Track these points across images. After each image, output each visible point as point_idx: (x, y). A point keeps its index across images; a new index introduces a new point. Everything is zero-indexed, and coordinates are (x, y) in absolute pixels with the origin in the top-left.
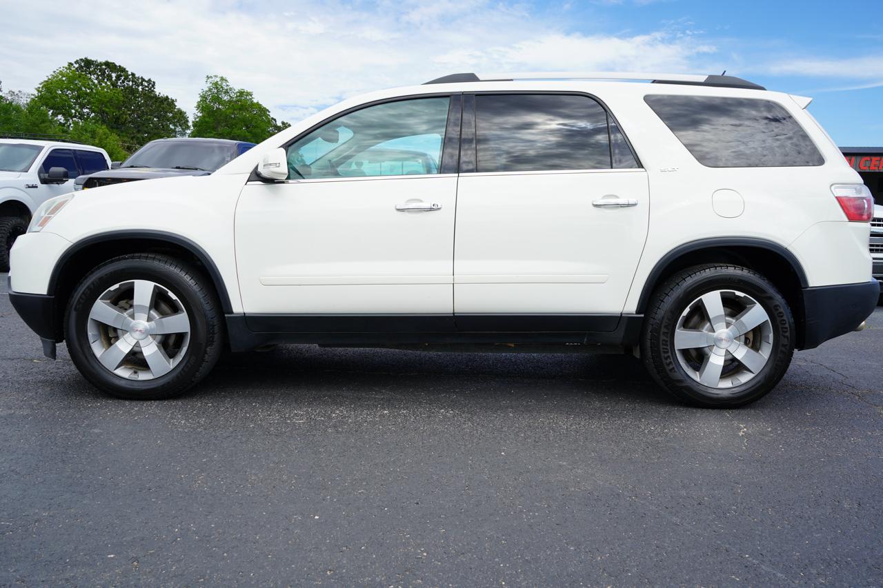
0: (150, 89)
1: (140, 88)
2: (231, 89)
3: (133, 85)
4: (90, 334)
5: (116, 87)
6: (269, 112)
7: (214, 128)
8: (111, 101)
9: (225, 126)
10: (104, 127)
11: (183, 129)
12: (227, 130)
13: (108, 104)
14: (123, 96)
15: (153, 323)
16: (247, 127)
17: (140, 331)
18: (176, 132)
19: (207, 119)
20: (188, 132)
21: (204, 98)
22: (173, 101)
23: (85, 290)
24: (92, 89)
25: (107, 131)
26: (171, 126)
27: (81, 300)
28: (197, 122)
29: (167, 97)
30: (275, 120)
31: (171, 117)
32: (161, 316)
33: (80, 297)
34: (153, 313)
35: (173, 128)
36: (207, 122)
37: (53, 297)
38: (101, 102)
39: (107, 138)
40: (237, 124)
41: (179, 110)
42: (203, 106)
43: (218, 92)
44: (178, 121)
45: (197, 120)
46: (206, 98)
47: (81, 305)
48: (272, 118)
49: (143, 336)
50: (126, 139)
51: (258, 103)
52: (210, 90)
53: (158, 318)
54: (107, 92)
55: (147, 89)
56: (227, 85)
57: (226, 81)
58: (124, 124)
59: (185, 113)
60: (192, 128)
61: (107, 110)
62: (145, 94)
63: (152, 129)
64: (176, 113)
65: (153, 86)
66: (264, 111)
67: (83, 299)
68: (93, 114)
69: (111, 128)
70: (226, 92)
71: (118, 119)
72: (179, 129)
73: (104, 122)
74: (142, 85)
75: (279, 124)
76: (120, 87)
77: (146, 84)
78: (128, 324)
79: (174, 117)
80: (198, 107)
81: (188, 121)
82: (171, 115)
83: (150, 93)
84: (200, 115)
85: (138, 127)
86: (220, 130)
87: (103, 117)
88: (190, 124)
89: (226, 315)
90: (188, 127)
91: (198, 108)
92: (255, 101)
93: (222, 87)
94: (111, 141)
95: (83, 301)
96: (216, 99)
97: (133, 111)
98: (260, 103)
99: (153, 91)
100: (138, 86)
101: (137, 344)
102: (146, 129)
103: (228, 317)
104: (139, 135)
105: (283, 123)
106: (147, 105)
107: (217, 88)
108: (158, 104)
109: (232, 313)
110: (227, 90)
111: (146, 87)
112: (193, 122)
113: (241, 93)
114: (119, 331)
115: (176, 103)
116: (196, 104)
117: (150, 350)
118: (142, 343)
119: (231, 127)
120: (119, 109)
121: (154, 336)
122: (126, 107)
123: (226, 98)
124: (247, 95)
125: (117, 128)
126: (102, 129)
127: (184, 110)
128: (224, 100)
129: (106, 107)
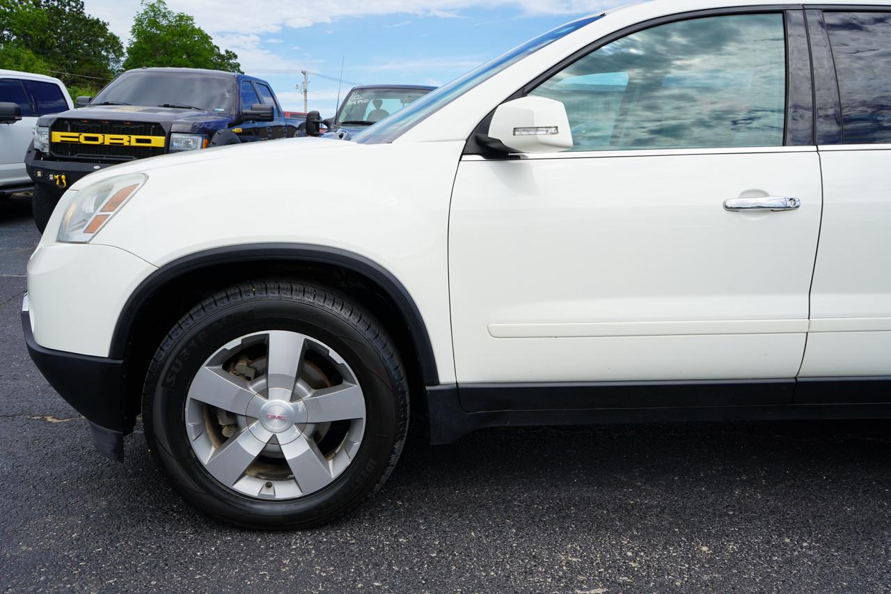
0: (79, 10)
1: (67, 9)
2: (169, 12)
3: (58, 5)
4: (190, 425)
5: (40, 7)
6: (211, 39)
7: (152, 56)
8: (34, 22)
9: (165, 53)
10: (28, 51)
11: (116, 56)
12: (166, 58)
13: (32, 27)
14: (49, 17)
15: (300, 404)
16: (189, 56)
17: (279, 418)
18: (108, 59)
19: (144, 46)
20: (123, 59)
21: (139, 21)
22: (104, 24)
23: (180, 351)
24: (12, 9)
25: (33, 56)
26: (103, 53)
27: (173, 368)
28: (131, 48)
29: (98, 19)
30: (218, 48)
31: (103, 42)
32: (314, 391)
33: (173, 363)
34: (301, 386)
35: (105, 54)
36: (144, 49)
37: (121, 362)
38: (23, 24)
39: (33, 64)
40: (177, 51)
41: (112, 35)
42: (138, 31)
43: (155, 15)
44: (111, 47)
45: (133, 46)
46: (142, 23)
47: (174, 378)
48: (215, 46)
49: (284, 426)
50: (53, 65)
51: (199, 29)
52: (146, 13)
53: (309, 395)
54: (30, 12)
55: (75, 10)
56: (165, 8)
57: (164, 3)
58: (50, 48)
59: (119, 38)
60: (127, 55)
61: (31, 32)
62: (73, 16)
63: (82, 55)
64: (108, 38)
65: (82, 6)
66: (205, 38)
67: (178, 367)
68: (15, 37)
69: (36, 53)
70: (164, 16)
71: (44, 42)
72: (112, 56)
73: (27, 46)
74: (69, 5)
75: (223, 52)
76: (44, 6)
77: (74, 5)
78: (258, 406)
79: (107, 43)
80: (134, 31)
81: (122, 47)
82: (103, 40)
83: (78, 14)
84: (135, 40)
85: (67, 52)
86: (159, 58)
87: (26, 40)
88: (124, 50)
89: (428, 388)
90: (122, 54)
91: (133, 33)
92: (197, 27)
93: (160, 11)
94: (38, 68)
95: (177, 371)
96: (154, 23)
97: (61, 34)
98: (202, 29)
99: (82, 12)
100: (65, 6)
101: (274, 440)
102: (75, 55)
103: (431, 391)
104: (68, 62)
105: (227, 52)
106: (75, 29)
107: (154, 11)
108: (88, 27)
109: (438, 383)
110: (165, 13)
111: (74, 7)
112: (127, 48)
113: (181, 17)
114: (240, 418)
115: (107, 27)
116: (131, 29)
117: (295, 448)
118: (282, 439)
119: (171, 54)
120: (45, 32)
121: (302, 426)
122: (51, 30)
123: (164, 22)
124: (187, 20)
125: (43, 53)
126: (27, 54)
127: (116, 34)
128: (162, 25)
129: (30, 29)
